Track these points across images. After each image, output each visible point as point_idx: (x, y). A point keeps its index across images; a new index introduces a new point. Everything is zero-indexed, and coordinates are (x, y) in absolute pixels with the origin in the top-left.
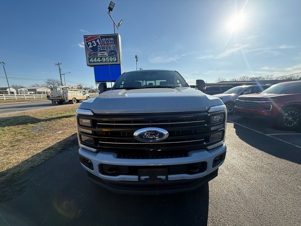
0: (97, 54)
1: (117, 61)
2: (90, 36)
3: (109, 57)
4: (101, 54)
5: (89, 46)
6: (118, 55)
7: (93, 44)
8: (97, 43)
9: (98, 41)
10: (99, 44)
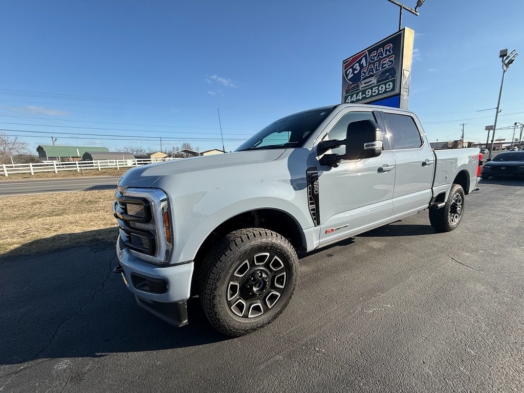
0: (358, 86)
1: (393, 89)
2: (351, 58)
3: (379, 86)
4: (365, 83)
5: (347, 75)
6: (398, 75)
7: (354, 70)
8: (361, 66)
9: (363, 61)
10: (365, 65)
